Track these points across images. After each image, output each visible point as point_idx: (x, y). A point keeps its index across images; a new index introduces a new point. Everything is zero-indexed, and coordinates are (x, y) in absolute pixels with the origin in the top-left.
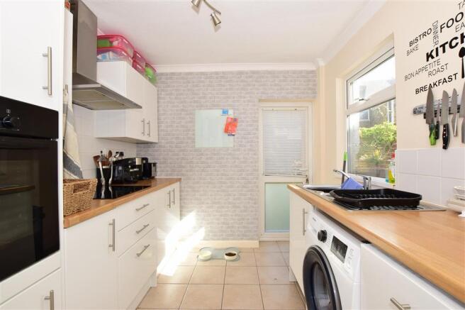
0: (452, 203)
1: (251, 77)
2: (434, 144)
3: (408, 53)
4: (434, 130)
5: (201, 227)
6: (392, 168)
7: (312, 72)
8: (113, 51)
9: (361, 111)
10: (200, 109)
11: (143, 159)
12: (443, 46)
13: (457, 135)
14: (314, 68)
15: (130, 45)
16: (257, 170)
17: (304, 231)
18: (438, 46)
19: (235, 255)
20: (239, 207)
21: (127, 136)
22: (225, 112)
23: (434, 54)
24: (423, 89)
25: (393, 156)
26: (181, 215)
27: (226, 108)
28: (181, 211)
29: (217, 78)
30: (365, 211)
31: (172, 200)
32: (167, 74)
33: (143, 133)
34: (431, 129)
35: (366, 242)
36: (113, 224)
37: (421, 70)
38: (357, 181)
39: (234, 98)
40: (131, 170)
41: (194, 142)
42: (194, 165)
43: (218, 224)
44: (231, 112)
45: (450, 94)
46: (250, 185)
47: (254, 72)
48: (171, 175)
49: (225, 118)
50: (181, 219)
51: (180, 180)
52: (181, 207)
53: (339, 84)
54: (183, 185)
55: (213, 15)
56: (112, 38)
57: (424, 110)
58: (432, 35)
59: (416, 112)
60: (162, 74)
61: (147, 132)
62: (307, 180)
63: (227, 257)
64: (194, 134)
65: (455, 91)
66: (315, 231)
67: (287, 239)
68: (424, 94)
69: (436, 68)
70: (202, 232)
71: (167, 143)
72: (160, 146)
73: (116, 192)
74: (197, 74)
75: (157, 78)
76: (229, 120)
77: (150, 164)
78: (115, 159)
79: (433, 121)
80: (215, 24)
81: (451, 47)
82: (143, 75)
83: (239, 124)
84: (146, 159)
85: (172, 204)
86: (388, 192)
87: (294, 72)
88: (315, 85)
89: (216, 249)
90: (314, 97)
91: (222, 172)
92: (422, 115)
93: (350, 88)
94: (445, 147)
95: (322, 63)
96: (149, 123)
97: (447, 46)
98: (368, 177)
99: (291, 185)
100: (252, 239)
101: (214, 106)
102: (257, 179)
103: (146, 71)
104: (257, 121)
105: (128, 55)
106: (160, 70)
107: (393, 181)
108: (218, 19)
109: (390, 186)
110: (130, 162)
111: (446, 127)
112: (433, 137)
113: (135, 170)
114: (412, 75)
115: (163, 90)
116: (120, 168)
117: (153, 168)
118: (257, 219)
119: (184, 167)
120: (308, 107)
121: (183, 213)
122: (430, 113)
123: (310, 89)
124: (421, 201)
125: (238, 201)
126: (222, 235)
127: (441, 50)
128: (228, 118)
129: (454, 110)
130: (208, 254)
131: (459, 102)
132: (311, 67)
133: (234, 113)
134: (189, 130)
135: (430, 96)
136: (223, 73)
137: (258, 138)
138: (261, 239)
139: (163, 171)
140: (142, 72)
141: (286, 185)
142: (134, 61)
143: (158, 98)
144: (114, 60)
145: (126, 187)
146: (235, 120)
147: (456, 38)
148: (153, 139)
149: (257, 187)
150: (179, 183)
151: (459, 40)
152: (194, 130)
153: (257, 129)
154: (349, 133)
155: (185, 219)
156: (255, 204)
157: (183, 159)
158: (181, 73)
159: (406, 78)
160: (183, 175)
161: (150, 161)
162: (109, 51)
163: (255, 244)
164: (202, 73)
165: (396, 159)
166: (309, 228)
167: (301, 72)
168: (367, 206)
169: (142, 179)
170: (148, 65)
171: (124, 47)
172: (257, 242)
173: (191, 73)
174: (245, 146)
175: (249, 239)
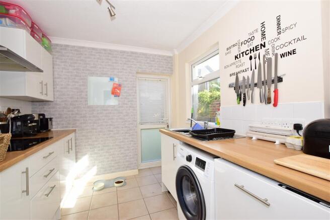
0: (249, 133)
1: (130, 56)
2: (239, 103)
3: (226, 54)
4: (239, 96)
5: (94, 166)
6: (218, 117)
7: (170, 57)
8: (10, 18)
9: (199, 84)
10: (92, 76)
11: (40, 115)
12: (243, 53)
13: (249, 99)
14: (171, 55)
15: (28, 16)
16: (136, 121)
17: (174, 157)
18: (240, 53)
19: (122, 182)
20: (123, 148)
21: (27, 95)
22: (112, 79)
23: (238, 56)
24: (233, 74)
25: (219, 110)
26: (76, 159)
27: (112, 76)
28: (76, 155)
29: (105, 53)
30: (211, 141)
31: (70, 147)
32: (61, 46)
33: (42, 93)
34: (238, 96)
35: (217, 157)
36: (27, 172)
37: (233, 64)
38: (201, 125)
39: (118, 69)
40: (29, 125)
41: (86, 101)
42: (87, 119)
43: (108, 161)
44: (116, 80)
45: (246, 78)
46: (131, 131)
47: (132, 53)
48: (66, 127)
49: (112, 83)
50: (76, 161)
51: (75, 131)
52: (76, 153)
53: (187, 66)
54: (77, 135)
55: (110, 8)
56: (9, 6)
57: (234, 86)
58: (237, 47)
59: (230, 86)
60: (57, 45)
61: (44, 92)
62: (168, 126)
63: (116, 185)
64: (86, 95)
65: (248, 77)
66: (183, 157)
67: (159, 165)
68: (234, 77)
69: (239, 64)
70: (95, 170)
71: (62, 101)
72: (56, 104)
73: (15, 145)
74: (89, 48)
75: (52, 47)
76: (116, 86)
77: (47, 119)
78: (13, 116)
79: (238, 91)
80: (111, 15)
81: (246, 54)
82: (40, 43)
83: (122, 89)
84: (43, 115)
85: (70, 150)
86: (218, 130)
87: (160, 56)
88: (172, 66)
89: (107, 181)
90: (172, 74)
91: (110, 123)
92: (233, 88)
93: (194, 69)
94: (244, 105)
95: (177, 53)
96: (46, 85)
97: (244, 53)
98: (206, 122)
99: (162, 130)
100: (134, 169)
101: (103, 74)
102: (136, 127)
103: (42, 41)
104: (135, 87)
105: (27, 25)
106: (55, 41)
107: (219, 124)
108: (113, 12)
109: (217, 126)
110: (29, 118)
111: (244, 94)
112: (238, 99)
113: (33, 124)
114: (228, 66)
115: (57, 58)
116: (19, 123)
117: (49, 122)
118: (137, 154)
119: (78, 120)
120: (167, 79)
121: (79, 157)
122: (237, 87)
123: (169, 68)
124: (235, 134)
125: (123, 143)
126: (111, 169)
127: (241, 55)
128: (114, 84)
129: (248, 86)
130: (102, 185)
131: (250, 83)
132: (170, 54)
133: (119, 81)
134: (82, 92)
135: (237, 78)
136: (110, 50)
137: (136, 98)
138: (139, 168)
139: (58, 124)
140: (40, 41)
141: (158, 130)
142: (32, 31)
143: (53, 64)
144: (11, 26)
145: (25, 139)
146: (120, 85)
147: (248, 50)
148: (49, 98)
149: (136, 132)
150: (74, 133)
151: (249, 52)
152: (87, 92)
153: (136, 93)
154: (193, 96)
155: (80, 161)
156: (135, 144)
157: (77, 114)
158: (75, 46)
159: (225, 67)
160: (77, 127)
161: (46, 117)
162: (5, 17)
163: (136, 172)
164: (93, 49)
165: (220, 112)
166: (178, 155)
167: (164, 56)
168: (210, 138)
169: (41, 132)
170: (44, 36)
171: (22, 16)
172: (137, 170)
173: (83, 48)
174: (127, 104)
175: (131, 169)
